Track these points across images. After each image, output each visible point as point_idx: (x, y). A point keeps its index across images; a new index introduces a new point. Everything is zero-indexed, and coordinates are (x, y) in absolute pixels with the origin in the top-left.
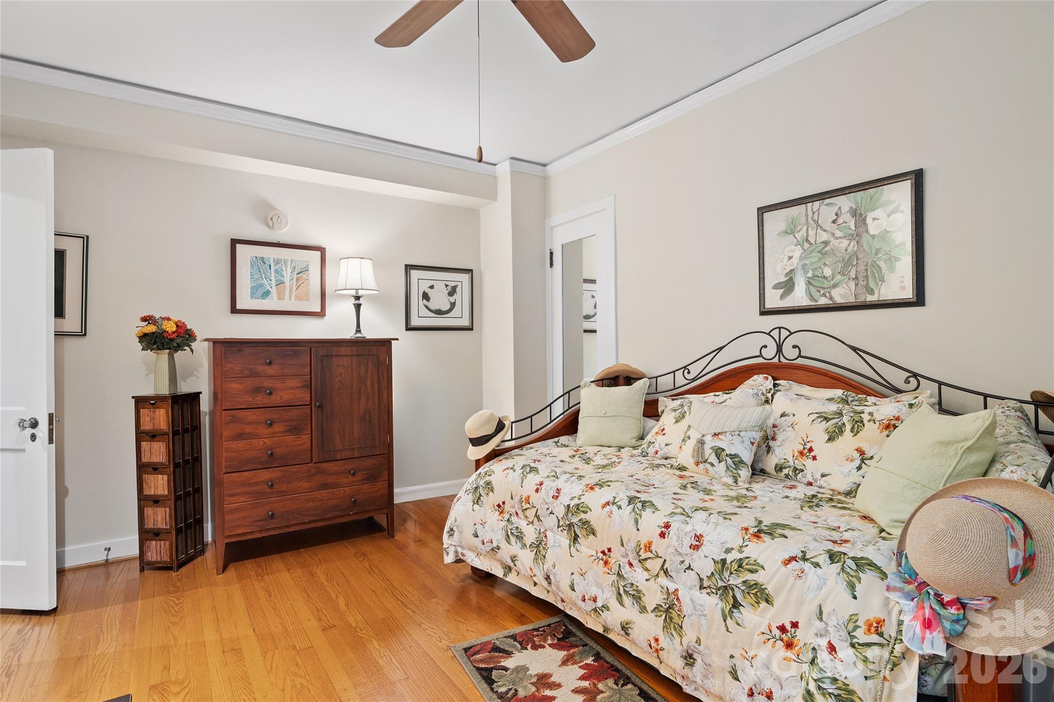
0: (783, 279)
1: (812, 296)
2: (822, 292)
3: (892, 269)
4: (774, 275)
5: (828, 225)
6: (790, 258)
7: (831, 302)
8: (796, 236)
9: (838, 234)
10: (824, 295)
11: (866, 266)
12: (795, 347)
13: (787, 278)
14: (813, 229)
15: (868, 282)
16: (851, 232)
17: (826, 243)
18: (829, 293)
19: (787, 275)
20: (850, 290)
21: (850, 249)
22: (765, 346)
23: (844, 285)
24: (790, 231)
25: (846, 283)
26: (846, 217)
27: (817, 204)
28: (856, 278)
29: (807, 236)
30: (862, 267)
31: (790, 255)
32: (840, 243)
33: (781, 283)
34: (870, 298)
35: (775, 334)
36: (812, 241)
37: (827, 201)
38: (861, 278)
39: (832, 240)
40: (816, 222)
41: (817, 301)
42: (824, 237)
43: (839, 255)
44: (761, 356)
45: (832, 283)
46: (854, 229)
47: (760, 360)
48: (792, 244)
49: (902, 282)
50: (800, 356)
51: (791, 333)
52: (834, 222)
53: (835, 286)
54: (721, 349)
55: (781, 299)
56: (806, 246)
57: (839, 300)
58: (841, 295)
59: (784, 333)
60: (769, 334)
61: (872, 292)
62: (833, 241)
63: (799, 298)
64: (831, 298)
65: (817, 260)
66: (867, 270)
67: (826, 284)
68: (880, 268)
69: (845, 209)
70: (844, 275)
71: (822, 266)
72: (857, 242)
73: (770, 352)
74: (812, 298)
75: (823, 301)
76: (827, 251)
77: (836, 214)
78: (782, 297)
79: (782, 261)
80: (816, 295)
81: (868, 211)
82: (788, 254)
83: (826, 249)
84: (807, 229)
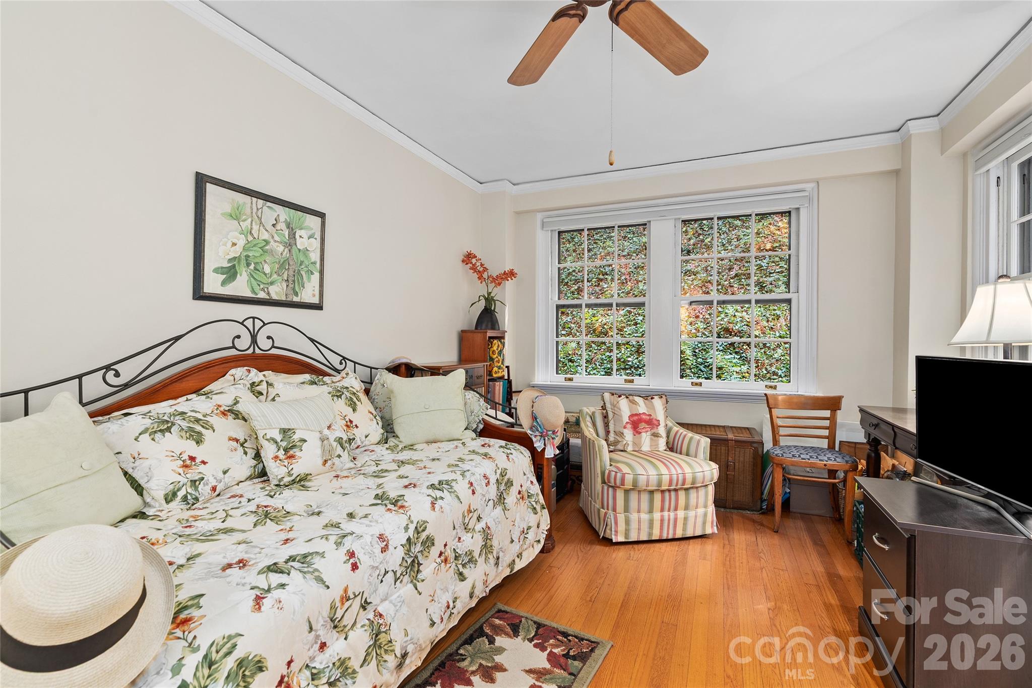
0: (226, 265)
1: (253, 289)
2: (262, 286)
3: (309, 279)
4: (214, 258)
5: (269, 227)
6: (234, 244)
7: (268, 298)
8: (241, 223)
9: (277, 238)
10: (263, 290)
11: (294, 272)
12: (269, 338)
13: (230, 265)
14: (256, 224)
15: (294, 286)
16: (285, 240)
17: (267, 242)
18: (267, 288)
19: (230, 260)
20: (283, 289)
21: (284, 254)
22: (238, 337)
23: (279, 284)
24: (236, 216)
25: (281, 283)
26: (281, 226)
27: (261, 202)
28: (288, 280)
29: (251, 229)
30: (291, 273)
31: (235, 241)
32: (278, 246)
33: (222, 268)
34: (296, 299)
35: (249, 323)
36: (256, 236)
37: (269, 204)
38: (291, 282)
39: (272, 241)
40: (260, 219)
41: (257, 295)
42: (265, 236)
43: (277, 257)
44: (234, 347)
45: (270, 280)
46: (287, 238)
47: (233, 352)
48: (236, 231)
49: (314, 290)
50: (273, 347)
51: (265, 324)
52: (274, 225)
53: (272, 283)
54: (177, 339)
55: (222, 285)
56: (250, 238)
57: (275, 297)
58: (276, 292)
59: (258, 324)
60: (242, 323)
61: (296, 294)
62: (272, 243)
63: (240, 287)
64: (268, 294)
65: (258, 255)
66: (294, 275)
67: (265, 280)
68: (302, 276)
69: (282, 219)
70: (279, 275)
71: (263, 262)
72: (289, 251)
73: (244, 343)
74: (253, 291)
75: (262, 295)
76: (267, 250)
77: (276, 220)
78: (223, 283)
79: (225, 245)
80: (257, 288)
81: (297, 228)
82: (232, 240)
83: (267, 247)
84: (252, 223)
